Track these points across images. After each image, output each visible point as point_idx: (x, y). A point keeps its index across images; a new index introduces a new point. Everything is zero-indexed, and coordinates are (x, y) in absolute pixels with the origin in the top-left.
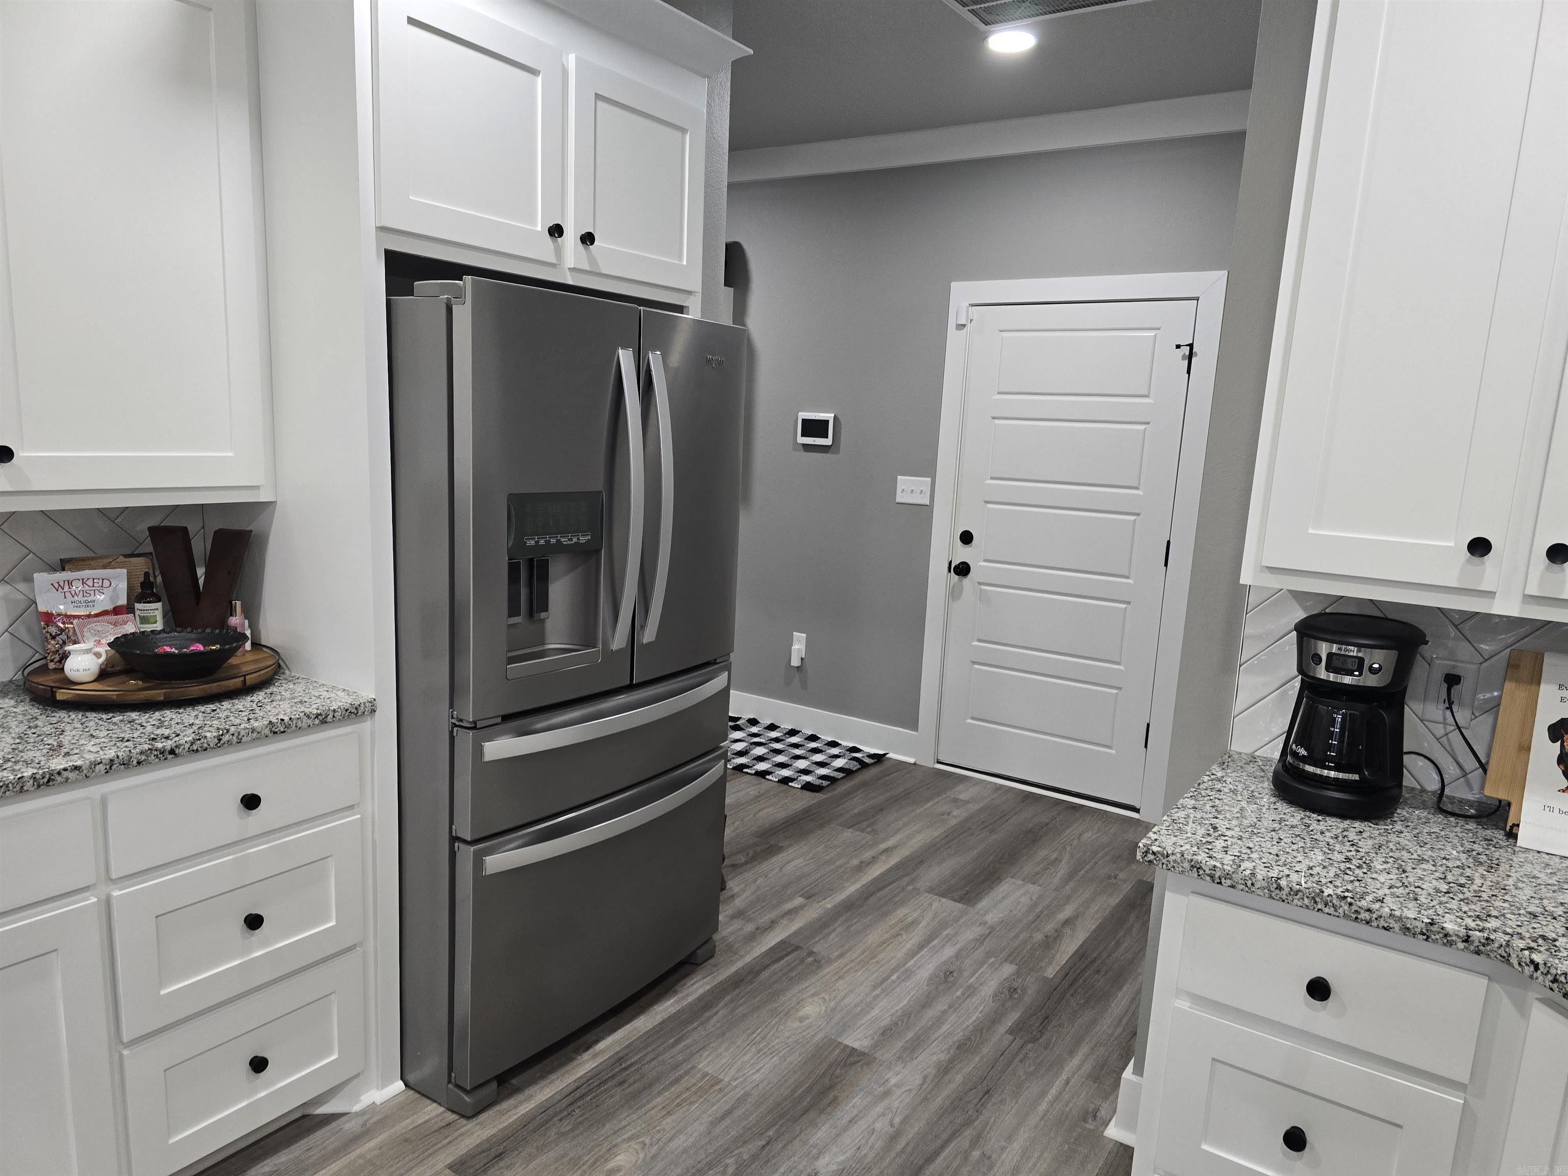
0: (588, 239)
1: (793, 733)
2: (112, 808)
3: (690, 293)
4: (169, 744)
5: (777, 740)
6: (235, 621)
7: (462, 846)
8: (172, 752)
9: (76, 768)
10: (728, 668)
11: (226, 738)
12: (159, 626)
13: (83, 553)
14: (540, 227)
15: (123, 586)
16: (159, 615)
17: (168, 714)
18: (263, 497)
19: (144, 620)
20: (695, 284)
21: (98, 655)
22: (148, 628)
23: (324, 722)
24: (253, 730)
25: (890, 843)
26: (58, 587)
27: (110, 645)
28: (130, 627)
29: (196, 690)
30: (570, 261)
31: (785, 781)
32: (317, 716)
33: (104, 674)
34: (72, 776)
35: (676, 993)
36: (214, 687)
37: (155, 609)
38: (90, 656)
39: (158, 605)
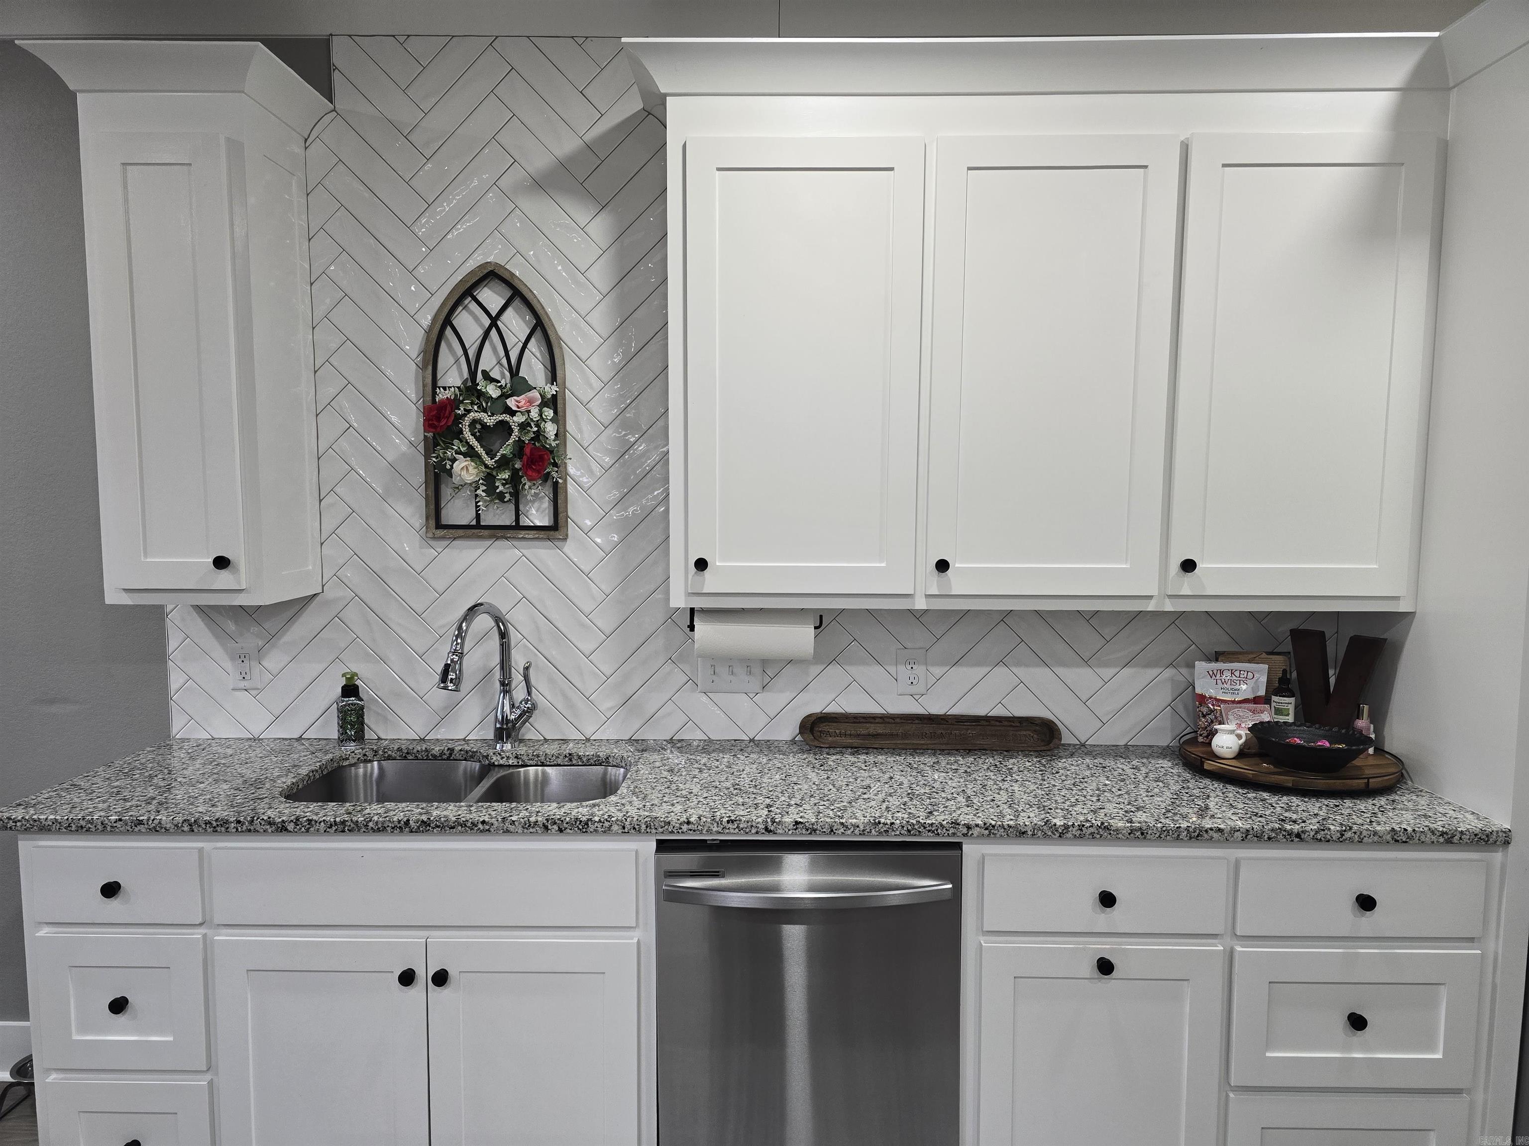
2: (1244, 873)
4: (1296, 828)
6: (1362, 724)
8: (1298, 835)
9: (1220, 830)
11: (1348, 835)
12: (1290, 719)
13: (1234, 648)
15: (1264, 679)
16: (1291, 708)
17: (1295, 801)
18: (1403, 607)
19: (1278, 712)
21: (1239, 737)
22: (1282, 719)
23: (1449, 841)
24: (1375, 833)
26: (1212, 674)
27: (1249, 729)
28: (1266, 717)
29: (1321, 783)
32: (1443, 834)
33: (1242, 754)
34: (1216, 835)
36: (1338, 784)
37: (1288, 703)
38: (1233, 738)
39: (1292, 700)
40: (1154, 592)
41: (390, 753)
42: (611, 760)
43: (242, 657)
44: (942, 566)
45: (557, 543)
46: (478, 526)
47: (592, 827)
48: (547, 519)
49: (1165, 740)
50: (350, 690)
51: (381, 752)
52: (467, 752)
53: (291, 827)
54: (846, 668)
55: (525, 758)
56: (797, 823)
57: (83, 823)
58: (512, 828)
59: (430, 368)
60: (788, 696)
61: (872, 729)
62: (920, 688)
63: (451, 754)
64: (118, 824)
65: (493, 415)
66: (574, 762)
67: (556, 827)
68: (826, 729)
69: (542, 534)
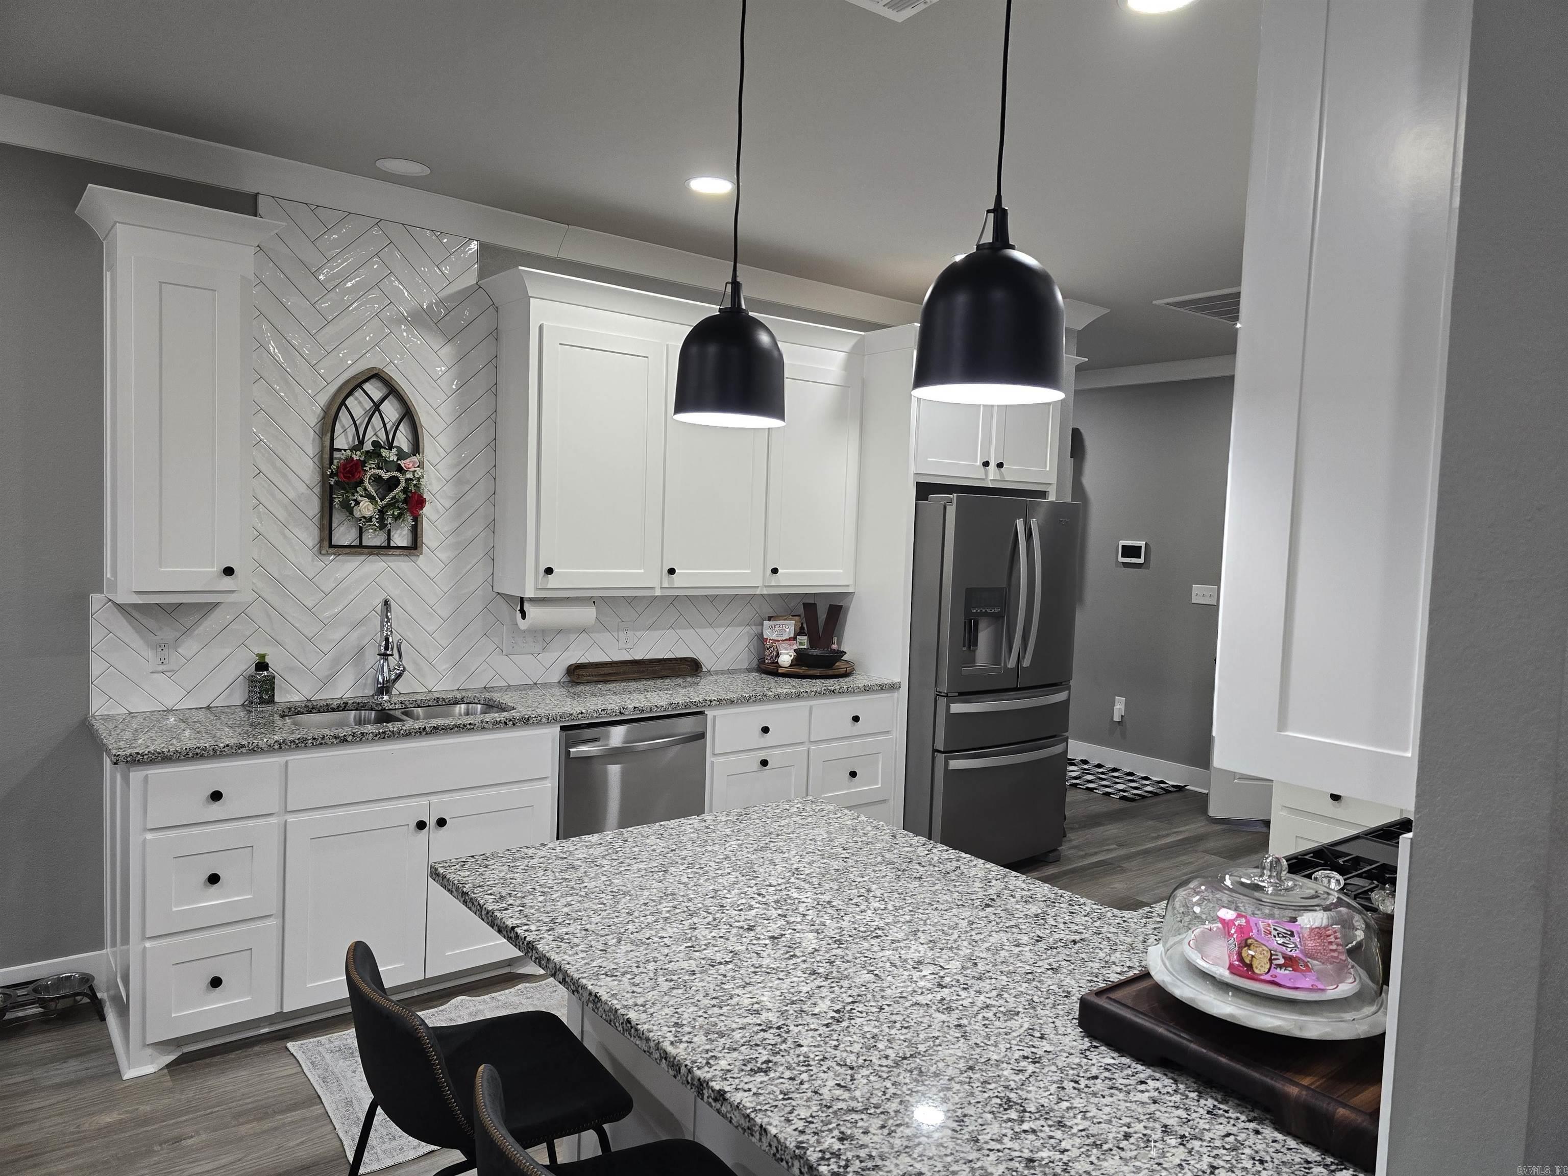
0: (1000, 465)
1: (1115, 770)
2: (814, 710)
3: (1050, 484)
4: (833, 688)
5: (1102, 773)
6: (834, 647)
7: (939, 754)
8: (833, 692)
9: (807, 692)
10: (1069, 688)
11: (850, 689)
12: (805, 647)
13: (779, 613)
14: (979, 463)
15: (793, 628)
16: (807, 641)
18: (850, 590)
19: (801, 644)
20: (1053, 480)
21: (791, 656)
22: (802, 647)
23: (882, 689)
24: (859, 688)
25: (1181, 829)
26: (770, 627)
27: (795, 650)
28: (798, 646)
30: (991, 477)
31: (1108, 794)
32: (880, 685)
33: (795, 664)
34: (805, 694)
35: (1038, 871)
36: (830, 672)
37: (804, 639)
38: (788, 656)
39: (806, 637)
40: (760, 584)
41: (299, 709)
42: (465, 699)
43: (161, 647)
44: (672, 571)
45: (413, 558)
46: (361, 546)
47: (531, 721)
48: (406, 541)
49: (745, 666)
50: (262, 666)
51: (293, 709)
52: (358, 704)
53: (350, 738)
54: (591, 635)
55: (407, 703)
56: (635, 708)
57: (198, 751)
58: (486, 726)
59: (329, 435)
60: (557, 654)
61: (607, 670)
62: (629, 645)
63: (345, 707)
64: (226, 749)
65: (388, 472)
66: (440, 703)
67: (511, 723)
68: (580, 673)
69: (406, 552)
